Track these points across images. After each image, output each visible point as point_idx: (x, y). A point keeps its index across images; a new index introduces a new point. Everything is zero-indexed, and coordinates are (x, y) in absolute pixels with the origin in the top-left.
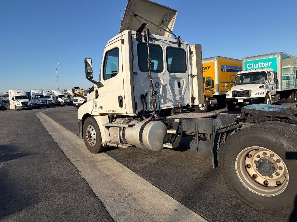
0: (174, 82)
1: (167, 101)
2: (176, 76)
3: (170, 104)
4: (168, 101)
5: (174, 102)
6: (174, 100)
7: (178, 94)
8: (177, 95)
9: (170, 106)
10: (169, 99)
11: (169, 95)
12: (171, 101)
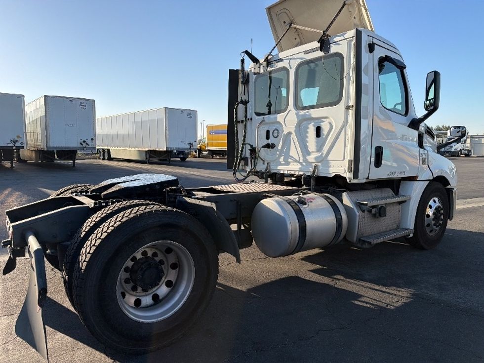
0: (308, 128)
1: (290, 160)
2: (310, 115)
3: (296, 167)
4: (292, 162)
5: (304, 164)
6: (303, 160)
7: (315, 151)
8: (313, 152)
9: (295, 171)
10: (292, 157)
11: (295, 151)
12: (299, 162)
